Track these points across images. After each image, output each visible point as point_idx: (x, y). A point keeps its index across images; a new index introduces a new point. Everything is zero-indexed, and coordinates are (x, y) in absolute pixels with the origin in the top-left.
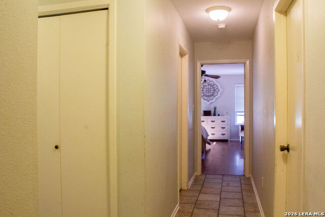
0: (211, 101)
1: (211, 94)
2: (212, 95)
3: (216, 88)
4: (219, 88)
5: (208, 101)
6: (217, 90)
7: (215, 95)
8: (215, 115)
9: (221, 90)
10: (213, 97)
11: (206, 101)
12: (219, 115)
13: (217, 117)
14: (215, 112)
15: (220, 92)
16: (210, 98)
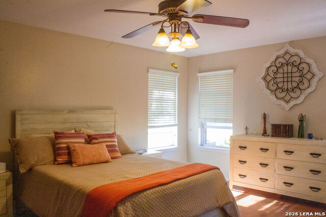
0: (292, 103)
1: (295, 85)
2: (298, 87)
3: (305, 72)
4: (314, 68)
5: (287, 102)
6: (309, 76)
7: (301, 87)
8: (301, 135)
9: (319, 75)
10: (298, 91)
11: (282, 103)
12: (310, 137)
13: (305, 141)
14: (301, 127)
15: (315, 80)
16: (293, 95)
